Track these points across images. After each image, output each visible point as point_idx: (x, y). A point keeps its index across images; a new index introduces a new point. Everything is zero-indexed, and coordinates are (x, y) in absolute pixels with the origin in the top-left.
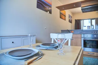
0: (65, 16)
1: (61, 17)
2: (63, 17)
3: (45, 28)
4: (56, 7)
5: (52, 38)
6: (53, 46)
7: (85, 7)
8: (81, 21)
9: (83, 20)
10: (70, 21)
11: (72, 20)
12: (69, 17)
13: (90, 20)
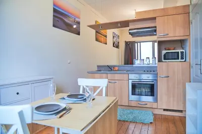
0: (106, 36)
1: (97, 40)
2: (102, 38)
3: (69, 62)
4: (89, 26)
5: (80, 86)
6: (83, 98)
7: (135, 29)
8: (136, 44)
9: (140, 42)
10: (116, 45)
11: (118, 43)
12: (114, 37)
13: (151, 43)
